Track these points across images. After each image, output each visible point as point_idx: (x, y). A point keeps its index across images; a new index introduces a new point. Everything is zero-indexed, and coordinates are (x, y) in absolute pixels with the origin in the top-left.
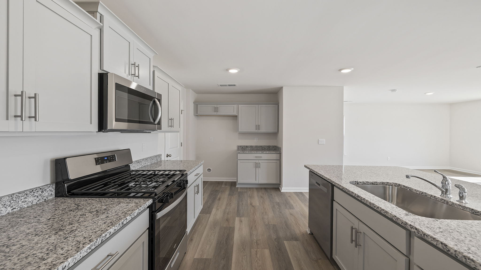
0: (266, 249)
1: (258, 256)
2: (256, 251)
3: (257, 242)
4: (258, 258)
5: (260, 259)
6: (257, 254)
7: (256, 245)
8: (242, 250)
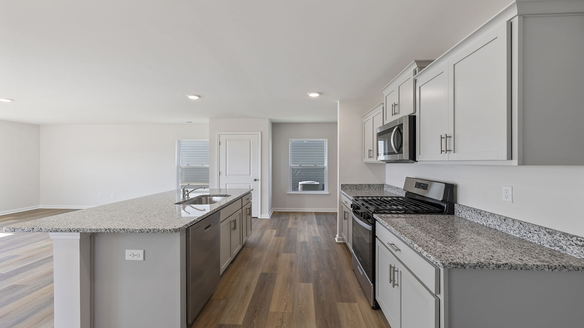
0: (272, 312)
1: (285, 304)
2: (285, 310)
3: (282, 323)
4: (285, 302)
5: (284, 300)
6: (286, 305)
7: (285, 319)
8: (303, 312)
